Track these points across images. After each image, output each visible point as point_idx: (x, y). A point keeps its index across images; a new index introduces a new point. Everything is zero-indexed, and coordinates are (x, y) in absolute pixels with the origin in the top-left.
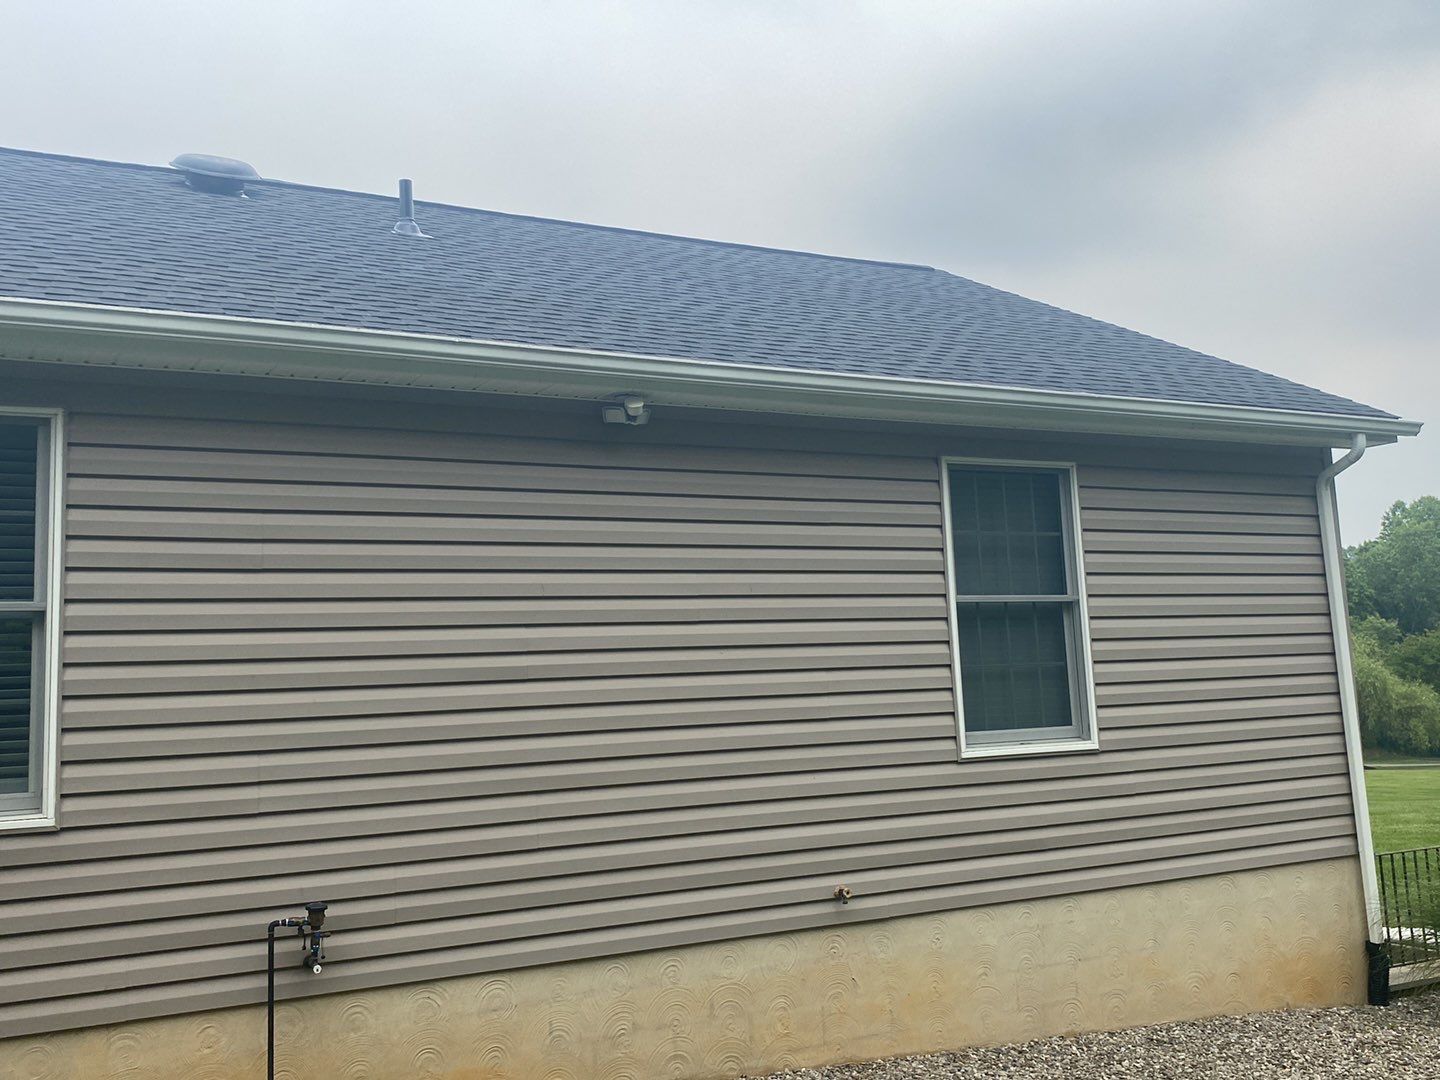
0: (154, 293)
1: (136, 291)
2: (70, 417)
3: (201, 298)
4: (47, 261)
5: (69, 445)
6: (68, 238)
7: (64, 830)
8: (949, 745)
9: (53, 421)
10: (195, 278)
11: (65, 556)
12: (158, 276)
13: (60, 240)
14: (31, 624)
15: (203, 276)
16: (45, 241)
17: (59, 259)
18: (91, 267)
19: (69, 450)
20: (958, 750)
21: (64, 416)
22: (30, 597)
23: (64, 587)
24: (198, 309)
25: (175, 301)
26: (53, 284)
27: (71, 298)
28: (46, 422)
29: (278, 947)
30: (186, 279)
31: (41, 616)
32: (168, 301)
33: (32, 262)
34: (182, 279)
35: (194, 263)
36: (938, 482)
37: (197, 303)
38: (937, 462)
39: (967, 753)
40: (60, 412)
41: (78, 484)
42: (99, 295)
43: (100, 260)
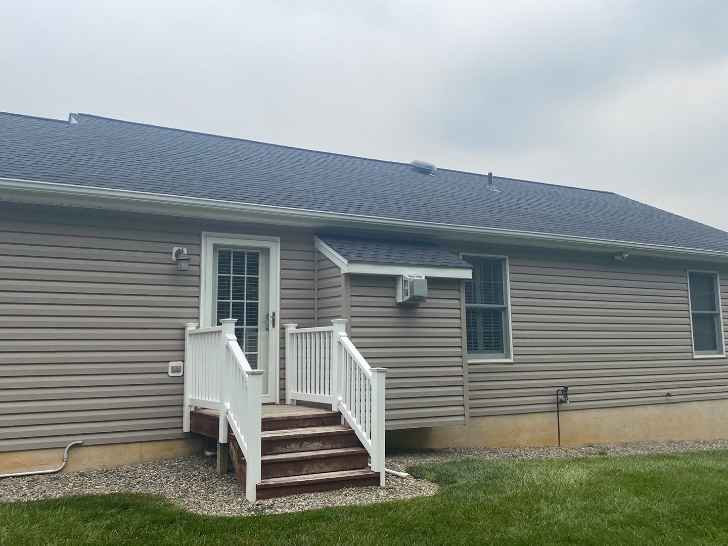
5: (510, 265)
7: (515, 363)
8: (690, 354)
9: (506, 259)
11: (511, 294)
14: (504, 311)
19: (510, 267)
20: (693, 356)
21: (509, 258)
22: (504, 304)
23: (511, 302)
28: (504, 259)
29: (559, 397)
31: (505, 309)
36: (686, 277)
38: (686, 271)
39: (696, 357)
41: (513, 275)
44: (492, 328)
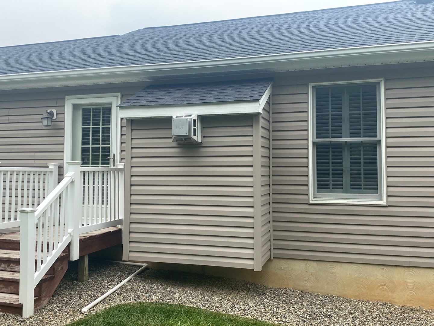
0: (410, 38)
1: (405, 38)
2: (386, 81)
3: (427, 36)
4: (376, 34)
5: (386, 89)
6: (381, 26)
7: (389, 206)
9: (381, 82)
10: (423, 31)
11: (386, 123)
12: (411, 32)
13: (378, 27)
14: (377, 144)
15: (426, 30)
16: (374, 28)
17: (380, 33)
18: (389, 33)
19: (386, 91)
21: (384, 81)
22: (376, 136)
23: (386, 133)
24: (426, 40)
25: (418, 39)
26: (379, 40)
27: (385, 43)
28: (379, 83)
30: (420, 32)
31: (379, 142)
32: (416, 39)
33: (372, 35)
34: (419, 32)
35: (422, 26)
37: (426, 38)
40: (383, 79)
41: (389, 101)
42: (393, 41)
43: (391, 31)
44: (362, 164)
